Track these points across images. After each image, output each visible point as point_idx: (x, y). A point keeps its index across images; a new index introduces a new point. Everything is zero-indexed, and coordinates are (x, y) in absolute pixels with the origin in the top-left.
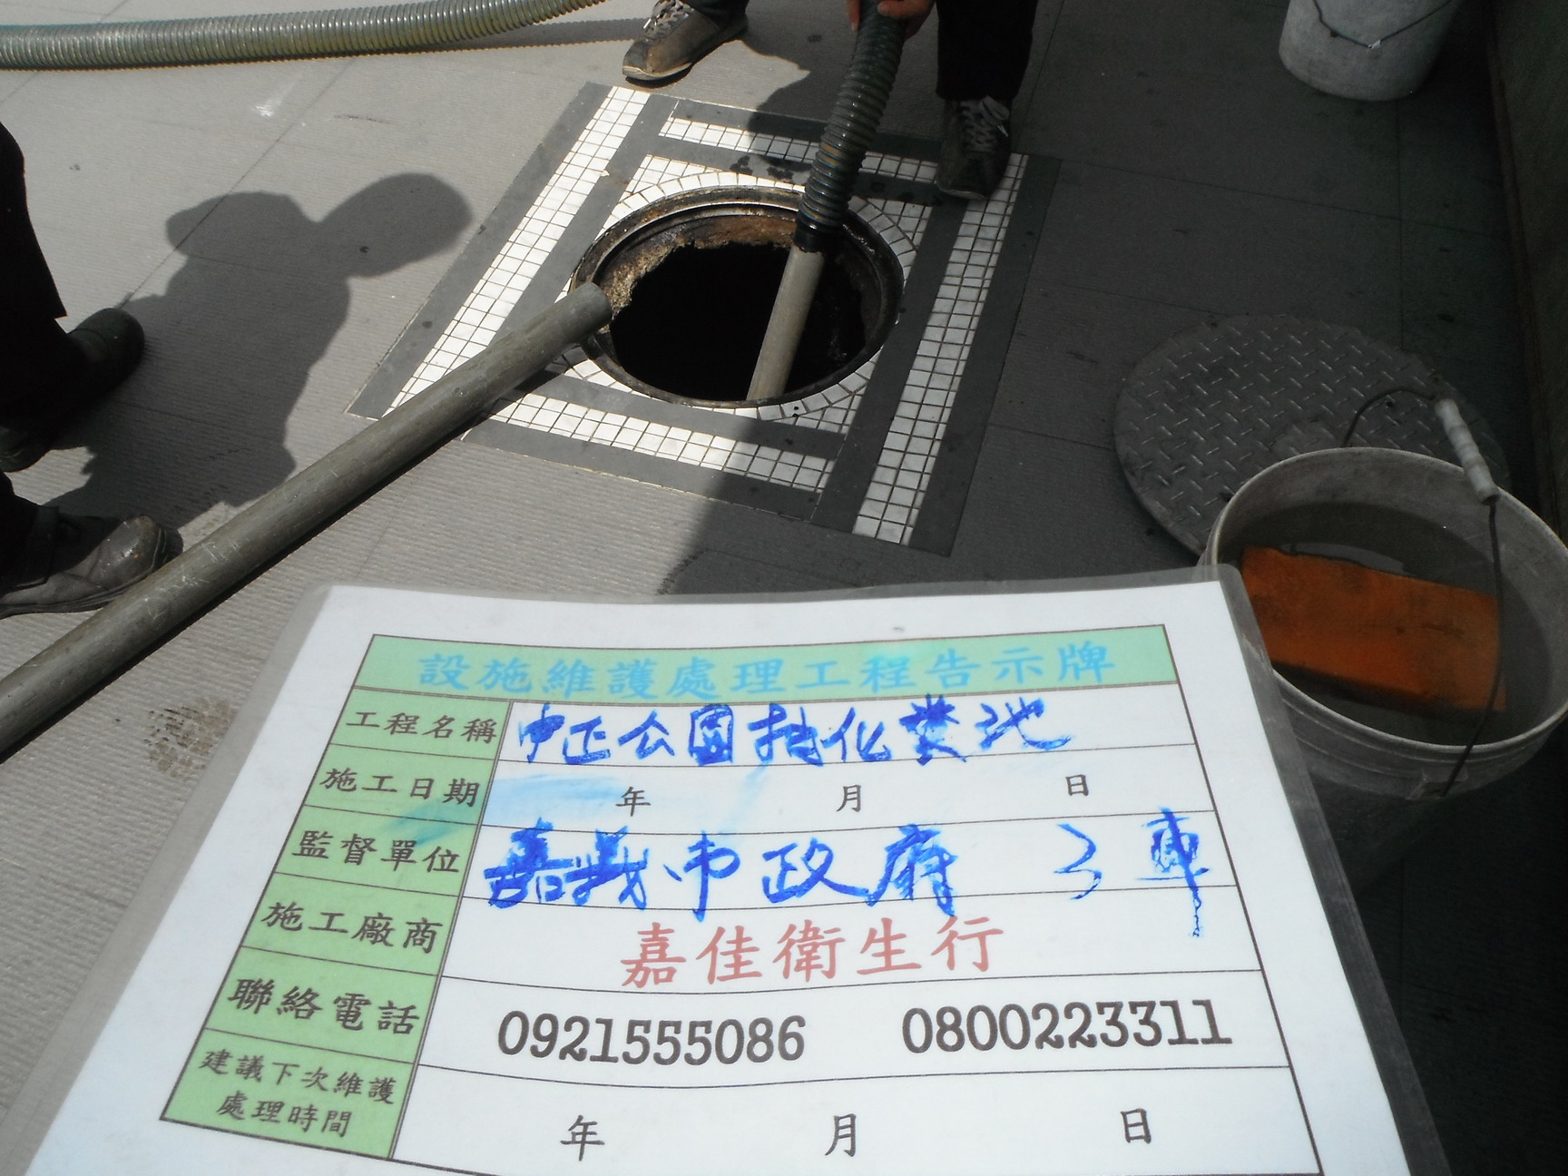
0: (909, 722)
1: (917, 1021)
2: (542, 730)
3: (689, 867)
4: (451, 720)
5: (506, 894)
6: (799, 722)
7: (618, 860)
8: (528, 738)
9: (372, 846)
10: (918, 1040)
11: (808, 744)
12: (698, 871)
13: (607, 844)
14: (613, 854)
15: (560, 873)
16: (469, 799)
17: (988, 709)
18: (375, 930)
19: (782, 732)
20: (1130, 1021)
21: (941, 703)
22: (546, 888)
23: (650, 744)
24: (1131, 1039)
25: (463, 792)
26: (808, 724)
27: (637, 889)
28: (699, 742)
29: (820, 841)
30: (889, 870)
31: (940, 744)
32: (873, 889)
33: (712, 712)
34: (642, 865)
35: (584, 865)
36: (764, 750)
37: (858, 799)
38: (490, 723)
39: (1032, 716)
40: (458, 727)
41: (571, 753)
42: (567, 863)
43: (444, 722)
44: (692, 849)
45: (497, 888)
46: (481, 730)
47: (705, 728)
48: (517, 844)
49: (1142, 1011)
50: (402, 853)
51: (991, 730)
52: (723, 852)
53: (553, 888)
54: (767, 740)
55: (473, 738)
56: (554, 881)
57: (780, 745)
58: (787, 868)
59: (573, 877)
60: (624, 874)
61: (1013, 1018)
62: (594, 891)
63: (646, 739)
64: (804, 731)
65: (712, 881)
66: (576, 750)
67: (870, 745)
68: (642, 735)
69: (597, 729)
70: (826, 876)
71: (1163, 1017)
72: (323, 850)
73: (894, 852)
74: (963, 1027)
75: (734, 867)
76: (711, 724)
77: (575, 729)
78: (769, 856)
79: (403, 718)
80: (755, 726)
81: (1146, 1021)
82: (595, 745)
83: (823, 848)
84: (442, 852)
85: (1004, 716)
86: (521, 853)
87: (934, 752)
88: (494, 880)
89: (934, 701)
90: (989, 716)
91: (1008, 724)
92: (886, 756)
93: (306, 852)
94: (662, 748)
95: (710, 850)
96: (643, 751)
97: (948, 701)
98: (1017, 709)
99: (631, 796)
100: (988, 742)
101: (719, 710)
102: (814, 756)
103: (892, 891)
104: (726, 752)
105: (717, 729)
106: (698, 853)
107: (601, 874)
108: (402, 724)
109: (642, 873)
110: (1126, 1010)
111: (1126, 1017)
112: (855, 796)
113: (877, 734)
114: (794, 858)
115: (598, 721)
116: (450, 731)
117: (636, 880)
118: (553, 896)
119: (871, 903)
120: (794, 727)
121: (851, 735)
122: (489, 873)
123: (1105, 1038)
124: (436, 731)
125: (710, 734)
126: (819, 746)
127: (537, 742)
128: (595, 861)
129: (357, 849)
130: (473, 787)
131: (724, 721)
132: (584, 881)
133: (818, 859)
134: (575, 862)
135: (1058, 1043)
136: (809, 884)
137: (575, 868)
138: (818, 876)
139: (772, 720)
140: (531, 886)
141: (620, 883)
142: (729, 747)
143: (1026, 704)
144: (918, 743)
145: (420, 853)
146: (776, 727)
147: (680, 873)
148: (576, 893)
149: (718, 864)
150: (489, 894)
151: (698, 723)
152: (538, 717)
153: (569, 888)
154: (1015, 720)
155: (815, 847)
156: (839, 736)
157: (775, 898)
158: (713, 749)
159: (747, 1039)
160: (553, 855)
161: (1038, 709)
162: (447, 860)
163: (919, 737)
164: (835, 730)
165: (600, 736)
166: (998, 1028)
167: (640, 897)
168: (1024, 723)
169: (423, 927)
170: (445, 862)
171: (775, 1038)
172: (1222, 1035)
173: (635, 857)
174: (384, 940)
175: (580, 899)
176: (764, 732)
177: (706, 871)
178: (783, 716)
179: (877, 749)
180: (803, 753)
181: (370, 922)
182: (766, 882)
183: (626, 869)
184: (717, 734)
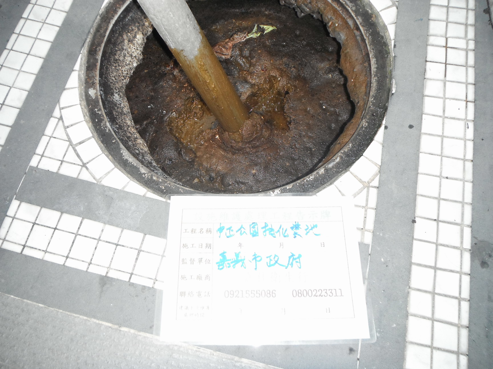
0: (292, 228)
1: (294, 292)
2: (221, 229)
3: (253, 259)
4: (203, 229)
5: (221, 267)
6: (271, 228)
7: (240, 258)
8: (218, 232)
9: (194, 260)
10: (295, 295)
11: (272, 232)
12: (255, 260)
13: (237, 255)
14: (239, 257)
15: (229, 262)
16: (210, 247)
17: (307, 226)
18: (199, 278)
19: (268, 229)
20: (329, 292)
21: (298, 224)
22: (228, 265)
23: (242, 232)
24: (328, 295)
25: (209, 246)
26: (273, 228)
27: (244, 264)
28: (252, 232)
29: (276, 255)
30: (289, 261)
31: (298, 234)
32: (286, 265)
33: (253, 225)
34: (244, 259)
35: (234, 260)
36: (265, 234)
37: (283, 245)
38: (210, 229)
39: (315, 228)
40: (204, 230)
41: (227, 235)
42: (230, 260)
43: (201, 230)
44: (253, 256)
45: (219, 266)
46: (209, 231)
47: (253, 228)
48: (221, 256)
49: (330, 290)
50: (200, 260)
51: (308, 231)
52: (258, 256)
53: (229, 265)
54: (265, 231)
55: (208, 233)
56: (228, 264)
57: (267, 232)
58: (271, 260)
59: (232, 263)
60: (241, 262)
61: (310, 292)
62: (236, 265)
63: (241, 231)
64: (272, 230)
65: (257, 262)
66: (228, 235)
67: (285, 233)
68: (240, 230)
69: (231, 229)
70: (278, 262)
71: (334, 292)
72: (186, 262)
73: (290, 258)
74: (302, 293)
75: (261, 260)
76: (253, 227)
77: (227, 229)
78: (267, 257)
79: (193, 230)
80: (263, 228)
81: (331, 292)
82: (232, 233)
83: (277, 256)
84: (207, 260)
85: (310, 228)
86: (222, 258)
87: (297, 235)
88: (218, 264)
89: (297, 223)
90: (307, 228)
91: (310, 230)
92: (288, 236)
93: (183, 263)
94: (245, 233)
95: (256, 256)
96: (241, 234)
97: (299, 223)
98: (312, 226)
99: (240, 244)
100: (306, 234)
101: (255, 224)
102: (274, 236)
103: (290, 266)
104: (257, 234)
105: (255, 229)
106: (254, 257)
107: (236, 262)
108: (193, 231)
109: (244, 261)
110: (328, 290)
111: (328, 292)
112: (282, 245)
113: (286, 231)
114: (272, 258)
115: (231, 227)
116: (203, 232)
117: (243, 263)
118: (229, 267)
119: (286, 268)
120: (270, 229)
121: (281, 230)
122: (217, 263)
123: (324, 295)
124: (200, 232)
125: (254, 230)
126: (275, 233)
127: (220, 233)
128: (235, 259)
129: (192, 261)
130: (210, 245)
131: (256, 227)
132: (234, 263)
133: (276, 258)
134: (232, 260)
135: (317, 296)
136: (275, 264)
137: (232, 261)
138: (276, 262)
139: (266, 226)
140: (225, 265)
141: (241, 263)
142: (258, 233)
143: (314, 225)
144: (294, 233)
145: (203, 260)
146: (267, 228)
147: (251, 261)
148: (233, 266)
149: (258, 259)
150: (218, 267)
151: (251, 227)
152: (219, 227)
153: (232, 265)
154: (312, 229)
155: (275, 256)
156: (279, 231)
157: (269, 266)
158: (255, 234)
159: (266, 293)
160: (228, 258)
161: (315, 226)
162: (209, 261)
163: (294, 232)
164: (278, 230)
165: (232, 231)
166: (307, 293)
167: (245, 266)
168: (313, 229)
169: (207, 276)
170: (208, 261)
171: (271, 293)
172: (342, 295)
173: (243, 258)
174: (201, 279)
175: (234, 266)
176: (264, 229)
177: (256, 260)
178: (267, 226)
179: (286, 234)
180: (272, 234)
181: (198, 276)
182: (267, 263)
183: (241, 260)
184: (255, 230)
